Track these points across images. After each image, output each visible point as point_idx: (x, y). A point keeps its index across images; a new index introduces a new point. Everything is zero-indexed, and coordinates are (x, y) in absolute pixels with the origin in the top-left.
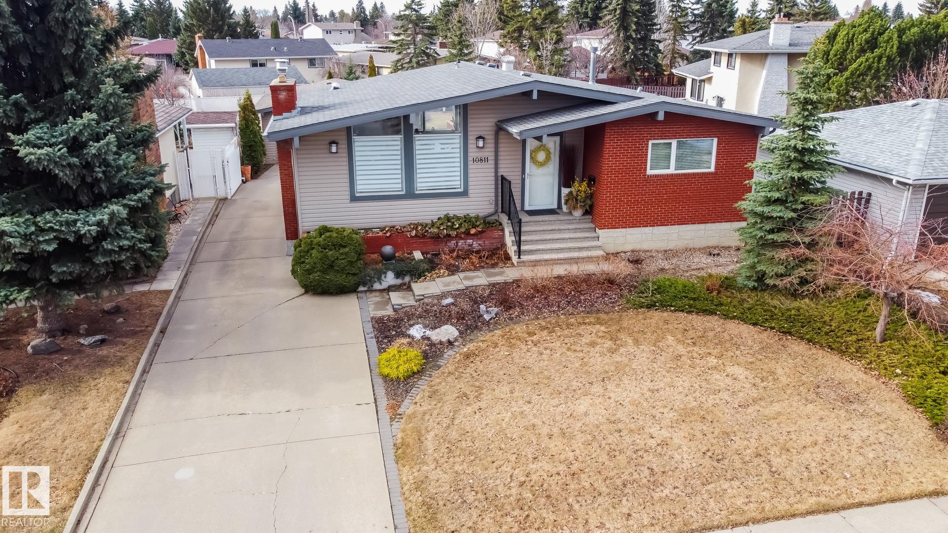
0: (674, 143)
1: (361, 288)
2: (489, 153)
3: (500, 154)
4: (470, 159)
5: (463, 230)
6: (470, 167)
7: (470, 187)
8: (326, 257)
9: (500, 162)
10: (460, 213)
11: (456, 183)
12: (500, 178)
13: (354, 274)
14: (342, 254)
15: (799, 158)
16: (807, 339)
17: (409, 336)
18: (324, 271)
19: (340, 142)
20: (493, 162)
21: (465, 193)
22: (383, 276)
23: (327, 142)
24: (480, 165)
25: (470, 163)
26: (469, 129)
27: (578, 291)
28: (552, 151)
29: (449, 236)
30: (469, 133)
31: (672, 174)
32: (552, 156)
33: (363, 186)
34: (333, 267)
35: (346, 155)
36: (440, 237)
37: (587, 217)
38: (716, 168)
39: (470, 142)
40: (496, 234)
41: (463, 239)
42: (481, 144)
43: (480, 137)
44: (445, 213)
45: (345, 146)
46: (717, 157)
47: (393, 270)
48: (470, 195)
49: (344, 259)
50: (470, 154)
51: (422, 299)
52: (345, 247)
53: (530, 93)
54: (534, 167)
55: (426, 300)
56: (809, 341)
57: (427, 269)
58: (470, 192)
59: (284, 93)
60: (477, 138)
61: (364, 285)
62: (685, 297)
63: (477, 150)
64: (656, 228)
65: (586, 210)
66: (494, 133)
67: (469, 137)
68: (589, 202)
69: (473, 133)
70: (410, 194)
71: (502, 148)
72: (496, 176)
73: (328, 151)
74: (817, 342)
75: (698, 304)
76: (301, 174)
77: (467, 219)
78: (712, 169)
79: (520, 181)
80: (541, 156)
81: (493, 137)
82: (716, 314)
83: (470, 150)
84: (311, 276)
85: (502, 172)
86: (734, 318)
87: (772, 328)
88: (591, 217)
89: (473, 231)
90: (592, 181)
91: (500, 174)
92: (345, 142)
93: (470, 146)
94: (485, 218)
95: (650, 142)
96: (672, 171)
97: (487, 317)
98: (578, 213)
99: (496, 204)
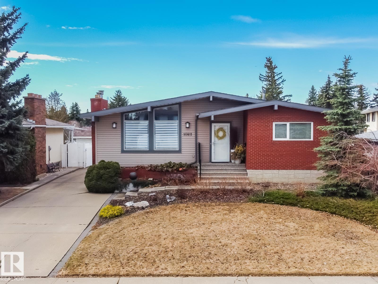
0: (288, 124)
1: (116, 191)
2: (192, 130)
3: (198, 131)
4: (183, 133)
5: (175, 168)
6: (182, 138)
7: (182, 148)
8: (99, 173)
9: (198, 136)
10: (177, 162)
11: (176, 147)
12: (198, 144)
13: (112, 183)
14: (107, 172)
15: (341, 119)
16: (344, 216)
17: (124, 205)
18: (97, 180)
19: (118, 123)
20: (194, 136)
21: (179, 151)
22: (127, 185)
23: (112, 123)
24: (187, 137)
25: (183, 135)
26: (182, 118)
27: (224, 194)
28: (226, 131)
29: (167, 171)
30: (182, 120)
31: (288, 141)
32: (227, 134)
33: (128, 146)
34: (102, 178)
35: (120, 129)
36: (163, 171)
37: (243, 164)
38: (314, 138)
39: (182, 125)
40: (194, 172)
41: (175, 173)
42: (188, 126)
43: (188, 122)
44: (169, 161)
45: (120, 125)
46: (314, 132)
47: (133, 183)
48: (182, 153)
49: (107, 174)
50: (182, 131)
51: (141, 194)
52: (109, 169)
53: (209, 98)
54: (216, 139)
55: (142, 194)
56: (345, 216)
57: (150, 183)
58: (182, 151)
59: (97, 102)
60: (186, 123)
61: (118, 190)
62: (282, 197)
63: (186, 129)
64: (280, 171)
65: (242, 160)
66: (195, 121)
67: (182, 123)
68: (243, 155)
69: (184, 121)
70: (151, 150)
71: (199, 128)
72: (196, 143)
73: (112, 127)
74: (349, 217)
75: (288, 201)
76: (98, 138)
77: (181, 165)
78: (312, 139)
79: (209, 146)
80: (221, 134)
81: (194, 123)
82: (297, 206)
83: (182, 129)
84: (91, 183)
85: (199, 141)
86: (306, 207)
87: (326, 211)
88: (245, 164)
89: (181, 169)
90: (245, 145)
91: (198, 142)
92: (120, 123)
93: (182, 127)
94: (190, 165)
95: (274, 124)
96: (288, 139)
97: (168, 201)
98: (238, 162)
99: (196, 158)
